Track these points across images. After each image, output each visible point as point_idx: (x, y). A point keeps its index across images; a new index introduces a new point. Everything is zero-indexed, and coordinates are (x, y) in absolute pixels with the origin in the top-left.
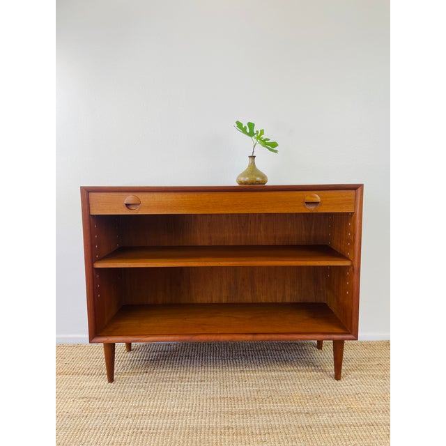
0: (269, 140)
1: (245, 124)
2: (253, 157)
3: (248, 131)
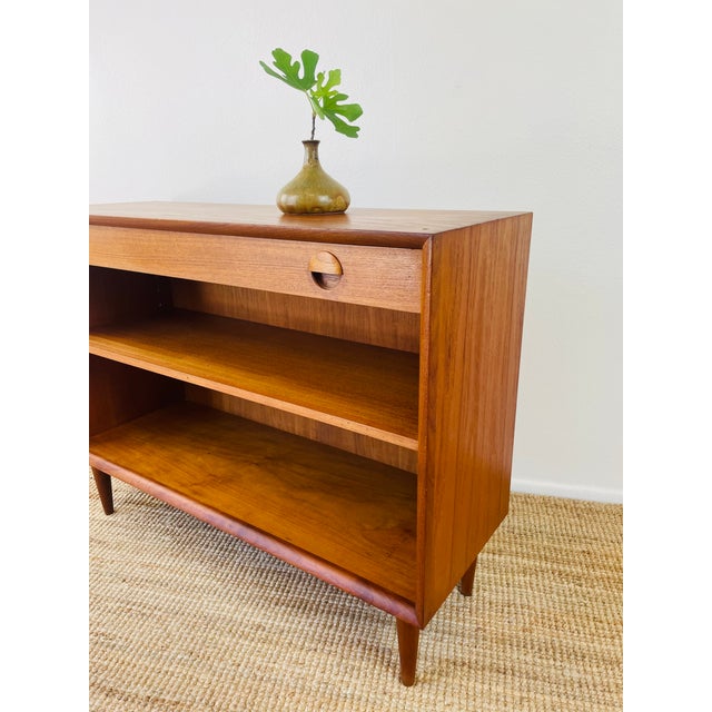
0: (344, 97)
1: (296, 58)
2: (312, 144)
3: (302, 74)
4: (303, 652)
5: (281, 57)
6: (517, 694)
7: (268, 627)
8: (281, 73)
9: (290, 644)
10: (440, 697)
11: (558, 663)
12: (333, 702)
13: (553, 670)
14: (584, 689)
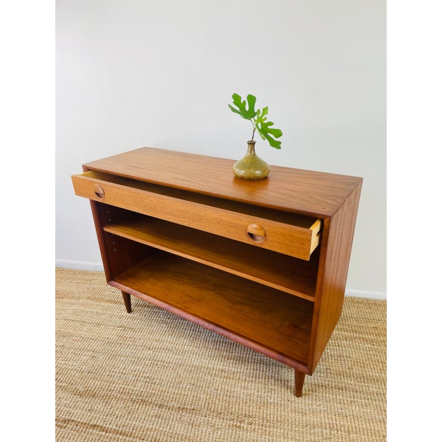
2: (252, 144)
3: (247, 108)
4: (246, 383)
5: (236, 98)
6: (349, 399)
7: (227, 370)
8: (238, 109)
9: (239, 378)
10: (314, 402)
11: (366, 384)
12: (266, 406)
13: (364, 388)
14: (379, 396)
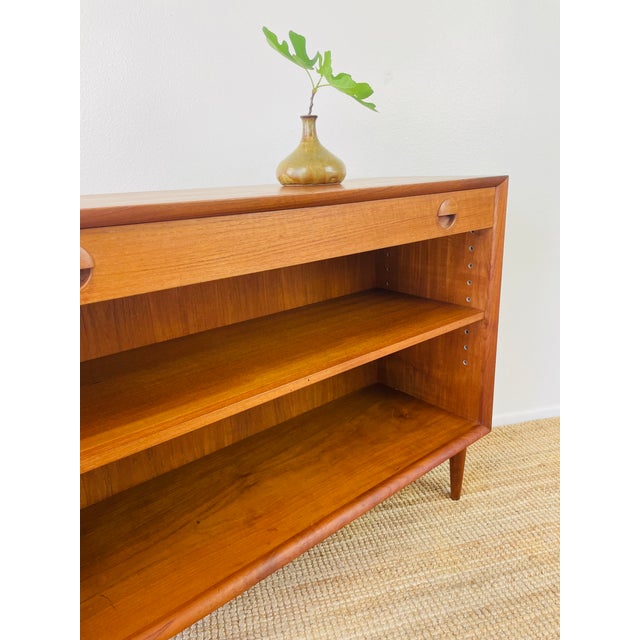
3: (292, 51)
